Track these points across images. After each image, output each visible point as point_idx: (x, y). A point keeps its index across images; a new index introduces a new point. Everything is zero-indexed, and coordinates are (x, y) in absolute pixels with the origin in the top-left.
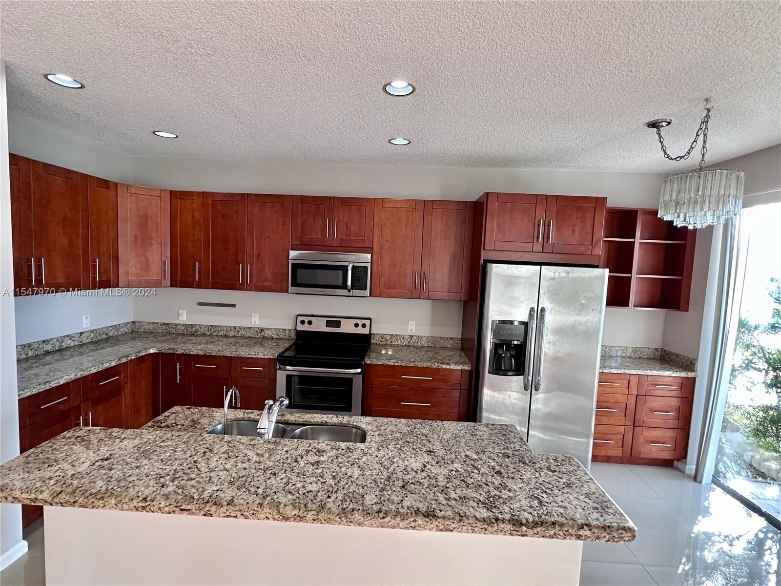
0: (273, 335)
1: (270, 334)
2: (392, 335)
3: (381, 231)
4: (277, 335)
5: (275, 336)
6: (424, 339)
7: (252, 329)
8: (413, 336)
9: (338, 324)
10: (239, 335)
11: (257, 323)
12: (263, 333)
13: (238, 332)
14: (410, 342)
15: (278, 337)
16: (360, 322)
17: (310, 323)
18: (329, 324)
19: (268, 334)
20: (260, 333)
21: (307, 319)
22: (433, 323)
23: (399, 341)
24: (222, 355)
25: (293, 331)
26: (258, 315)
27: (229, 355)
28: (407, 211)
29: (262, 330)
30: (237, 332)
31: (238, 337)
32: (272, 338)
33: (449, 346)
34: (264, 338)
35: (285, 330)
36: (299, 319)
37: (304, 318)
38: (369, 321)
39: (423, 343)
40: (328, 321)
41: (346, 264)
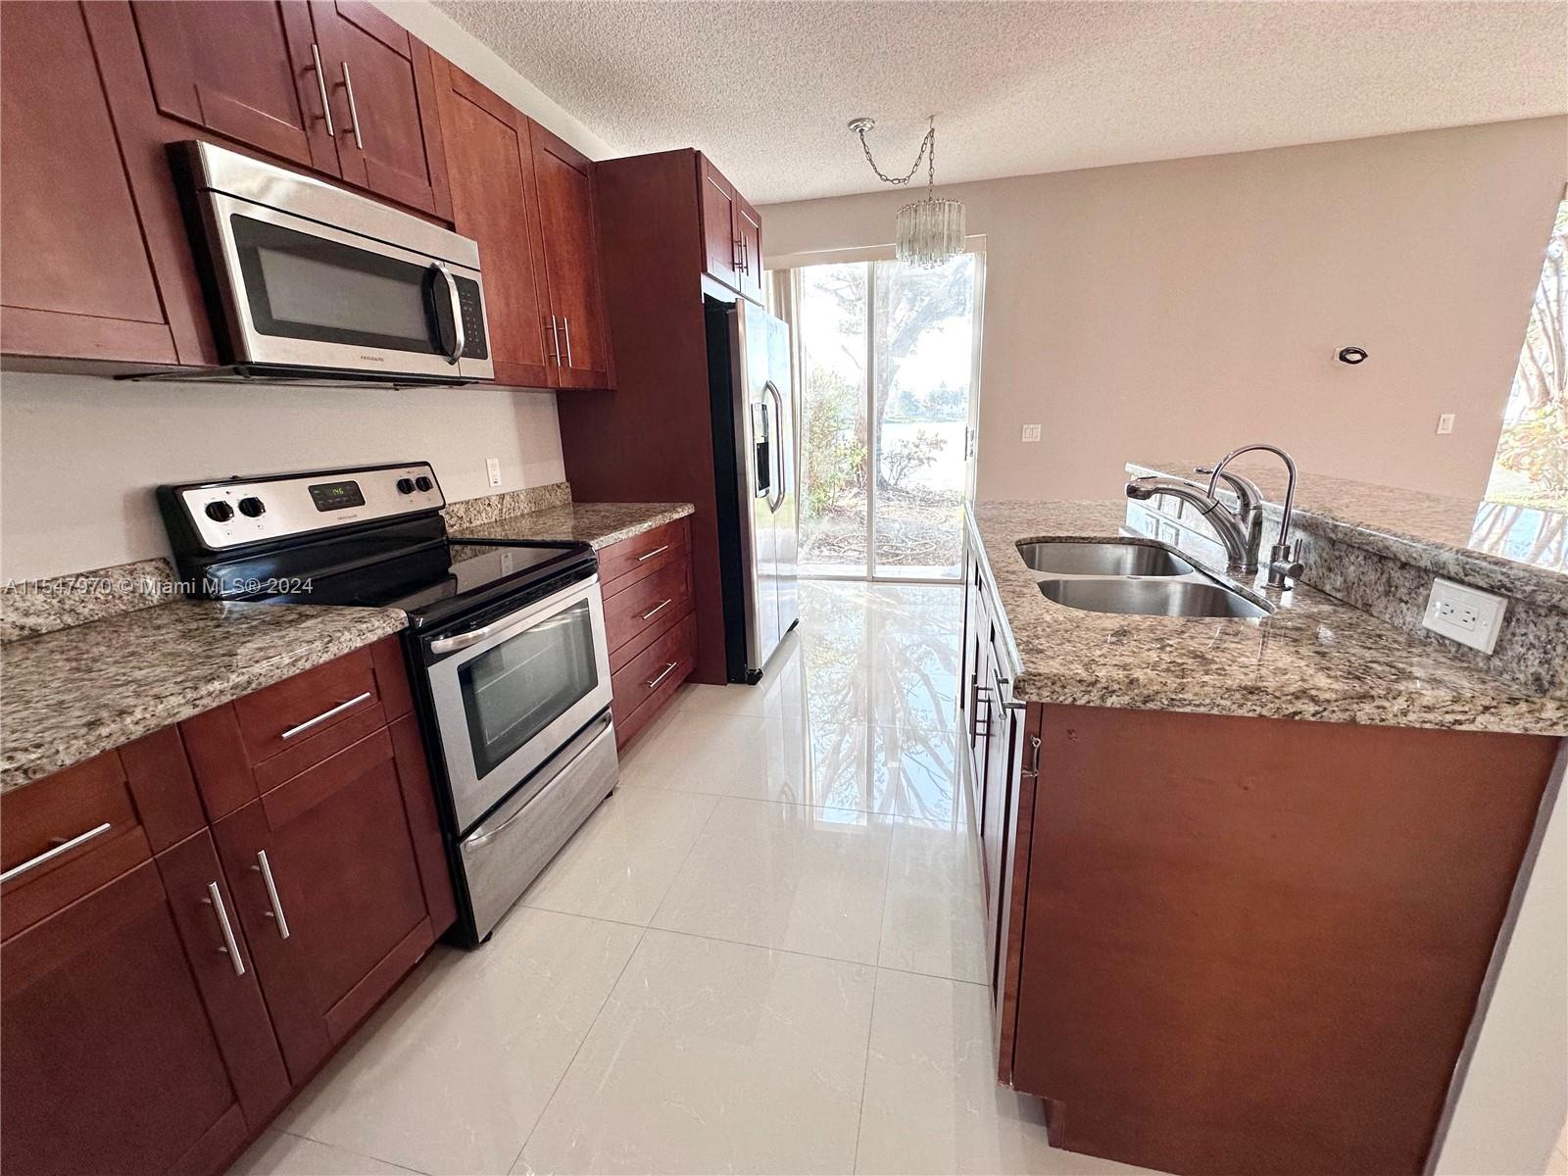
2: (467, 502)
3: (461, 172)
5: (46, 622)
6: (522, 497)
8: (504, 495)
9: (354, 495)
14: (501, 509)
15: (70, 620)
16: (415, 475)
17: (252, 508)
18: (323, 498)
21: (234, 496)
22: (526, 459)
23: (484, 515)
27: (187, 712)
28: (501, 130)
32: (32, 636)
36: (196, 503)
37: (217, 494)
38: (427, 467)
39: (522, 507)
40: (311, 489)
41: (426, 263)
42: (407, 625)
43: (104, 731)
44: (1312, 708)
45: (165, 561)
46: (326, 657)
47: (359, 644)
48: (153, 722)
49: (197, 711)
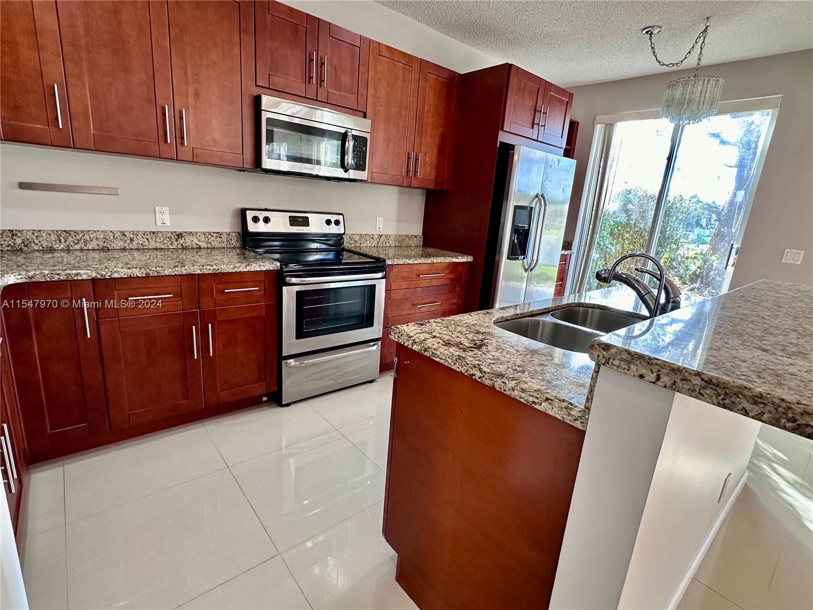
0: (200, 243)
1: (196, 241)
2: (361, 235)
3: (375, 89)
4: (207, 243)
5: (203, 245)
6: (392, 238)
7: (160, 235)
8: (382, 235)
9: (305, 222)
10: (134, 245)
11: (168, 224)
12: (181, 241)
13: (132, 240)
14: (379, 242)
15: (209, 246)
16: (333, 218)
17: (267, 220)
18: (294, 221)
19: (189, 241)
20: (177, 240)
21: (261, 215)
22: (399, 220)
23: (368, 242)
24: (185, 272)
25: (234, 235)
26: (167, 208)
27: (198, 272)
28: (404, 68)
29: (180, 236)
30: (128, 241)
31: (131, 249)
32: (200, 248)
33: (413, 244)
34: (184, 248)
35: (220, 234)
36: (250, 215)
37: (257, 213)
38: (342, 216)
39: (391, 243)
40: (290, 217)
41: (343, 131)
42: (279, 268)
43: (177, 269)
44: (478, 374)
45: (239, 233)
46: (245, 270)
47: (258, 269)
48: (189, 271)
49: (201, 273)
